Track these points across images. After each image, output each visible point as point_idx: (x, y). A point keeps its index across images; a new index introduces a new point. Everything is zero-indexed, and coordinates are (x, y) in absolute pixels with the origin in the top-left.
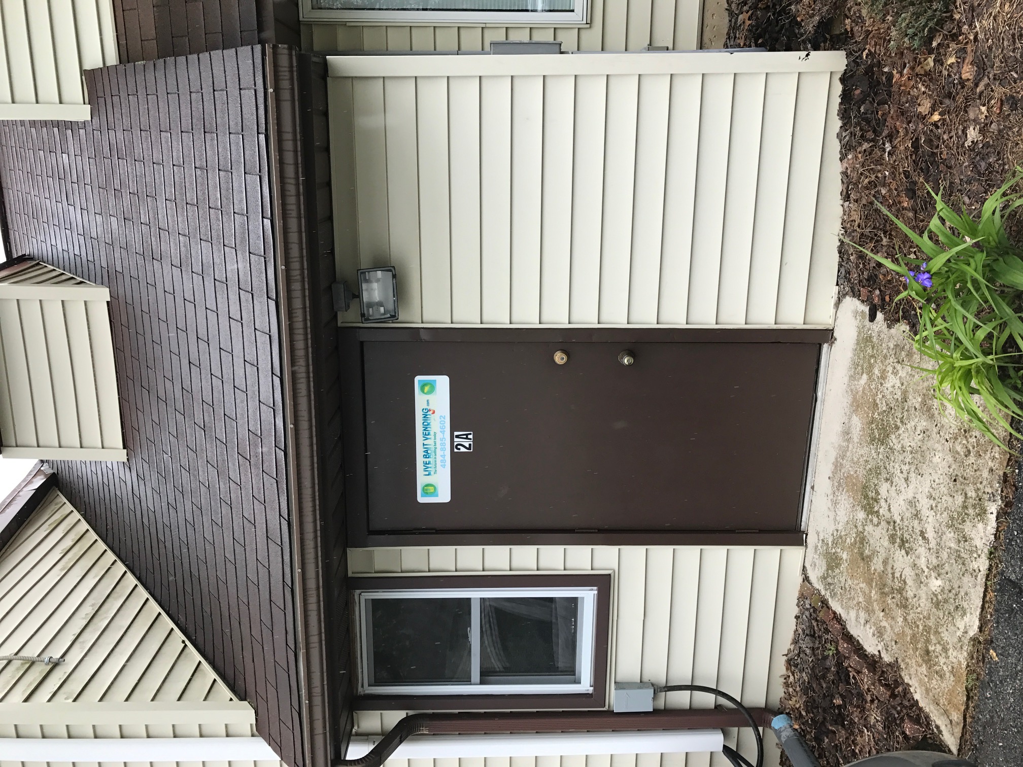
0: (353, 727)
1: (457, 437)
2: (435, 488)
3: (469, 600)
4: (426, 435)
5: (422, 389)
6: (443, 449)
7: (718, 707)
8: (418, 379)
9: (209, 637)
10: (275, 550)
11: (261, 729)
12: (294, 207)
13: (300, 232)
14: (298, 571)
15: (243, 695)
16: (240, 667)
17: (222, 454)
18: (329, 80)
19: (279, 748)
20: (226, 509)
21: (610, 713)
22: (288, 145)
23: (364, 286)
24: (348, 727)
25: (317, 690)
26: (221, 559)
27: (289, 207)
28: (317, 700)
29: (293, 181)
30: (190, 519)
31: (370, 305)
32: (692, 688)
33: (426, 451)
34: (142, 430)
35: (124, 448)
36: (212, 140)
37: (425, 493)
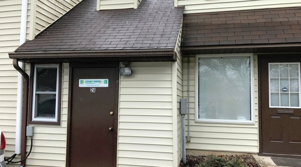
0: (27, 63)
1: (94, 89)
2: (82, 83)
3: (56, 91)
4: (95, 81)
5: (105, 81)
6: (91, 85)
7: (26, 153)
8: (108, 80)
9: (51, 30)
10: (68, 47)
11: (27, 42)
12: (141, 54)
13: (136, 55)
14: (62, 52)
15: (36, 37)
16: (43, 37)
17: (92, 35)
18: (171, 62)
19: (23, 46)
20: (80, 35)
21: (26, 125)
22: (153, 53)
23: (128, 68)
24: (27, 62)
25: (35, 55)
26: (69, 33)
27: (141, 53)
28: (33, 56)
29: (146, 54)
30: (80, 26)
31: (124, 69)
32: (32, 146)
33: (91, 81)
34: (103, 15)
35: (100, 10)
36: (160, 36)
37: (81, 81)
